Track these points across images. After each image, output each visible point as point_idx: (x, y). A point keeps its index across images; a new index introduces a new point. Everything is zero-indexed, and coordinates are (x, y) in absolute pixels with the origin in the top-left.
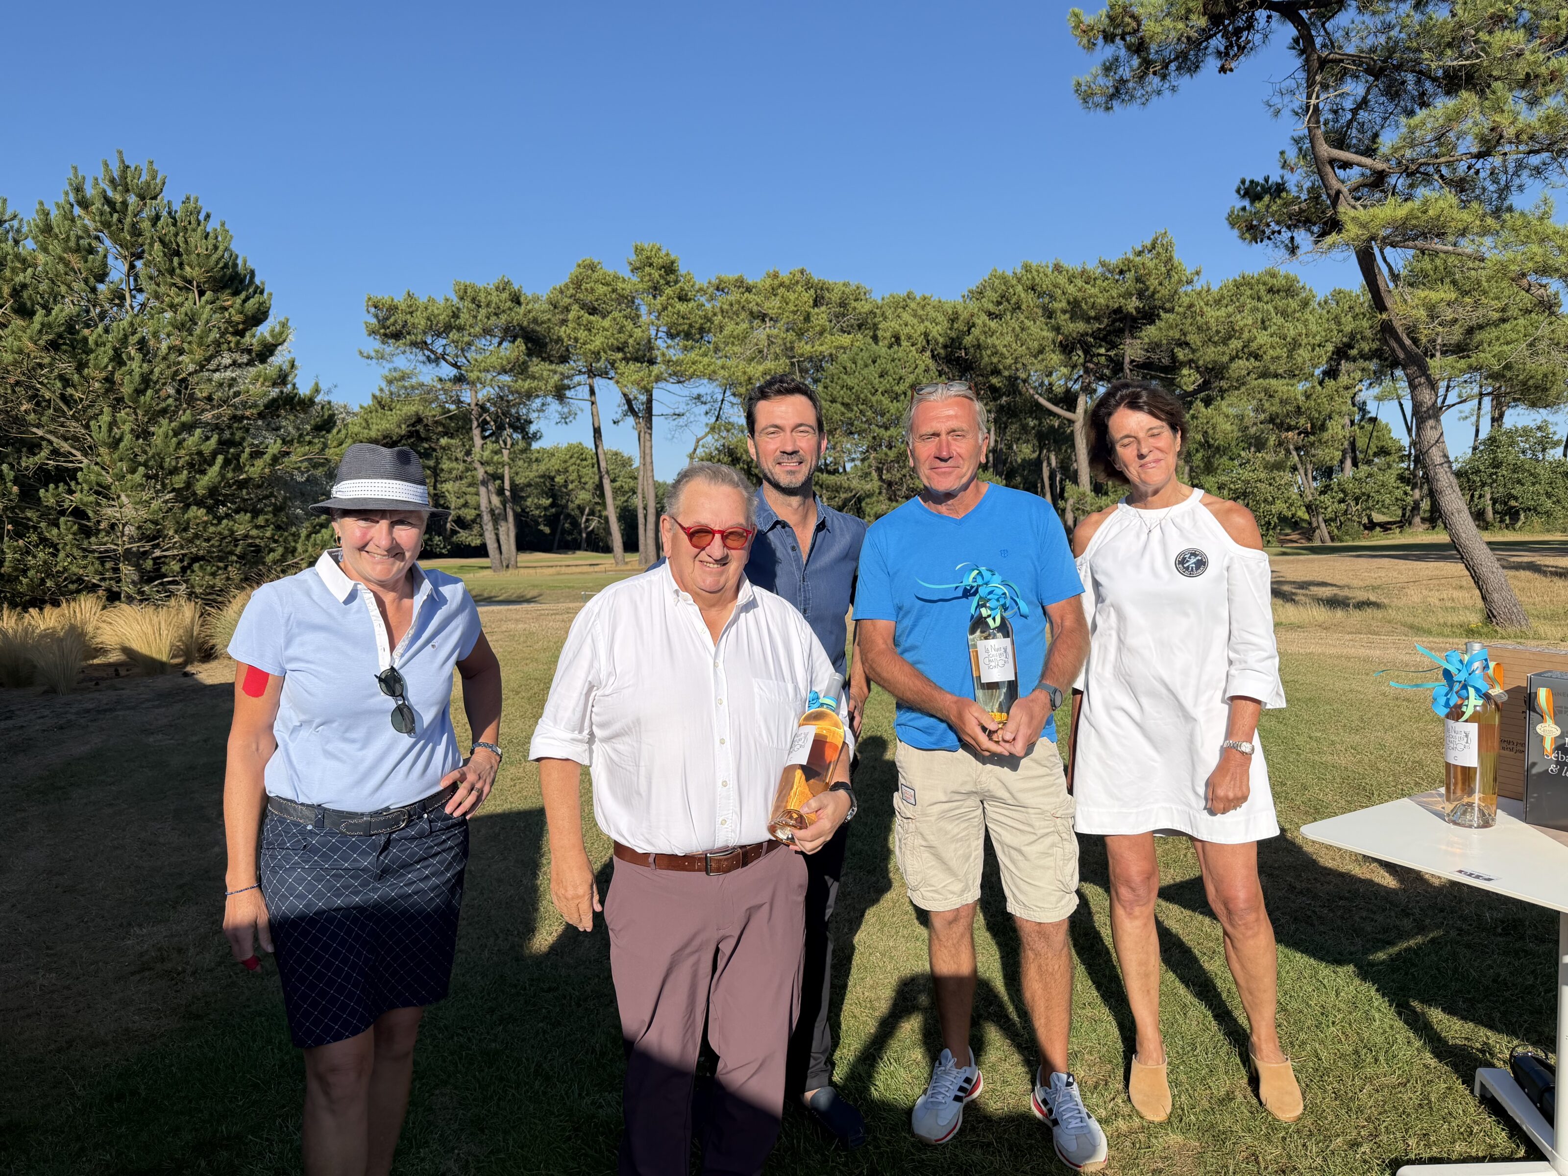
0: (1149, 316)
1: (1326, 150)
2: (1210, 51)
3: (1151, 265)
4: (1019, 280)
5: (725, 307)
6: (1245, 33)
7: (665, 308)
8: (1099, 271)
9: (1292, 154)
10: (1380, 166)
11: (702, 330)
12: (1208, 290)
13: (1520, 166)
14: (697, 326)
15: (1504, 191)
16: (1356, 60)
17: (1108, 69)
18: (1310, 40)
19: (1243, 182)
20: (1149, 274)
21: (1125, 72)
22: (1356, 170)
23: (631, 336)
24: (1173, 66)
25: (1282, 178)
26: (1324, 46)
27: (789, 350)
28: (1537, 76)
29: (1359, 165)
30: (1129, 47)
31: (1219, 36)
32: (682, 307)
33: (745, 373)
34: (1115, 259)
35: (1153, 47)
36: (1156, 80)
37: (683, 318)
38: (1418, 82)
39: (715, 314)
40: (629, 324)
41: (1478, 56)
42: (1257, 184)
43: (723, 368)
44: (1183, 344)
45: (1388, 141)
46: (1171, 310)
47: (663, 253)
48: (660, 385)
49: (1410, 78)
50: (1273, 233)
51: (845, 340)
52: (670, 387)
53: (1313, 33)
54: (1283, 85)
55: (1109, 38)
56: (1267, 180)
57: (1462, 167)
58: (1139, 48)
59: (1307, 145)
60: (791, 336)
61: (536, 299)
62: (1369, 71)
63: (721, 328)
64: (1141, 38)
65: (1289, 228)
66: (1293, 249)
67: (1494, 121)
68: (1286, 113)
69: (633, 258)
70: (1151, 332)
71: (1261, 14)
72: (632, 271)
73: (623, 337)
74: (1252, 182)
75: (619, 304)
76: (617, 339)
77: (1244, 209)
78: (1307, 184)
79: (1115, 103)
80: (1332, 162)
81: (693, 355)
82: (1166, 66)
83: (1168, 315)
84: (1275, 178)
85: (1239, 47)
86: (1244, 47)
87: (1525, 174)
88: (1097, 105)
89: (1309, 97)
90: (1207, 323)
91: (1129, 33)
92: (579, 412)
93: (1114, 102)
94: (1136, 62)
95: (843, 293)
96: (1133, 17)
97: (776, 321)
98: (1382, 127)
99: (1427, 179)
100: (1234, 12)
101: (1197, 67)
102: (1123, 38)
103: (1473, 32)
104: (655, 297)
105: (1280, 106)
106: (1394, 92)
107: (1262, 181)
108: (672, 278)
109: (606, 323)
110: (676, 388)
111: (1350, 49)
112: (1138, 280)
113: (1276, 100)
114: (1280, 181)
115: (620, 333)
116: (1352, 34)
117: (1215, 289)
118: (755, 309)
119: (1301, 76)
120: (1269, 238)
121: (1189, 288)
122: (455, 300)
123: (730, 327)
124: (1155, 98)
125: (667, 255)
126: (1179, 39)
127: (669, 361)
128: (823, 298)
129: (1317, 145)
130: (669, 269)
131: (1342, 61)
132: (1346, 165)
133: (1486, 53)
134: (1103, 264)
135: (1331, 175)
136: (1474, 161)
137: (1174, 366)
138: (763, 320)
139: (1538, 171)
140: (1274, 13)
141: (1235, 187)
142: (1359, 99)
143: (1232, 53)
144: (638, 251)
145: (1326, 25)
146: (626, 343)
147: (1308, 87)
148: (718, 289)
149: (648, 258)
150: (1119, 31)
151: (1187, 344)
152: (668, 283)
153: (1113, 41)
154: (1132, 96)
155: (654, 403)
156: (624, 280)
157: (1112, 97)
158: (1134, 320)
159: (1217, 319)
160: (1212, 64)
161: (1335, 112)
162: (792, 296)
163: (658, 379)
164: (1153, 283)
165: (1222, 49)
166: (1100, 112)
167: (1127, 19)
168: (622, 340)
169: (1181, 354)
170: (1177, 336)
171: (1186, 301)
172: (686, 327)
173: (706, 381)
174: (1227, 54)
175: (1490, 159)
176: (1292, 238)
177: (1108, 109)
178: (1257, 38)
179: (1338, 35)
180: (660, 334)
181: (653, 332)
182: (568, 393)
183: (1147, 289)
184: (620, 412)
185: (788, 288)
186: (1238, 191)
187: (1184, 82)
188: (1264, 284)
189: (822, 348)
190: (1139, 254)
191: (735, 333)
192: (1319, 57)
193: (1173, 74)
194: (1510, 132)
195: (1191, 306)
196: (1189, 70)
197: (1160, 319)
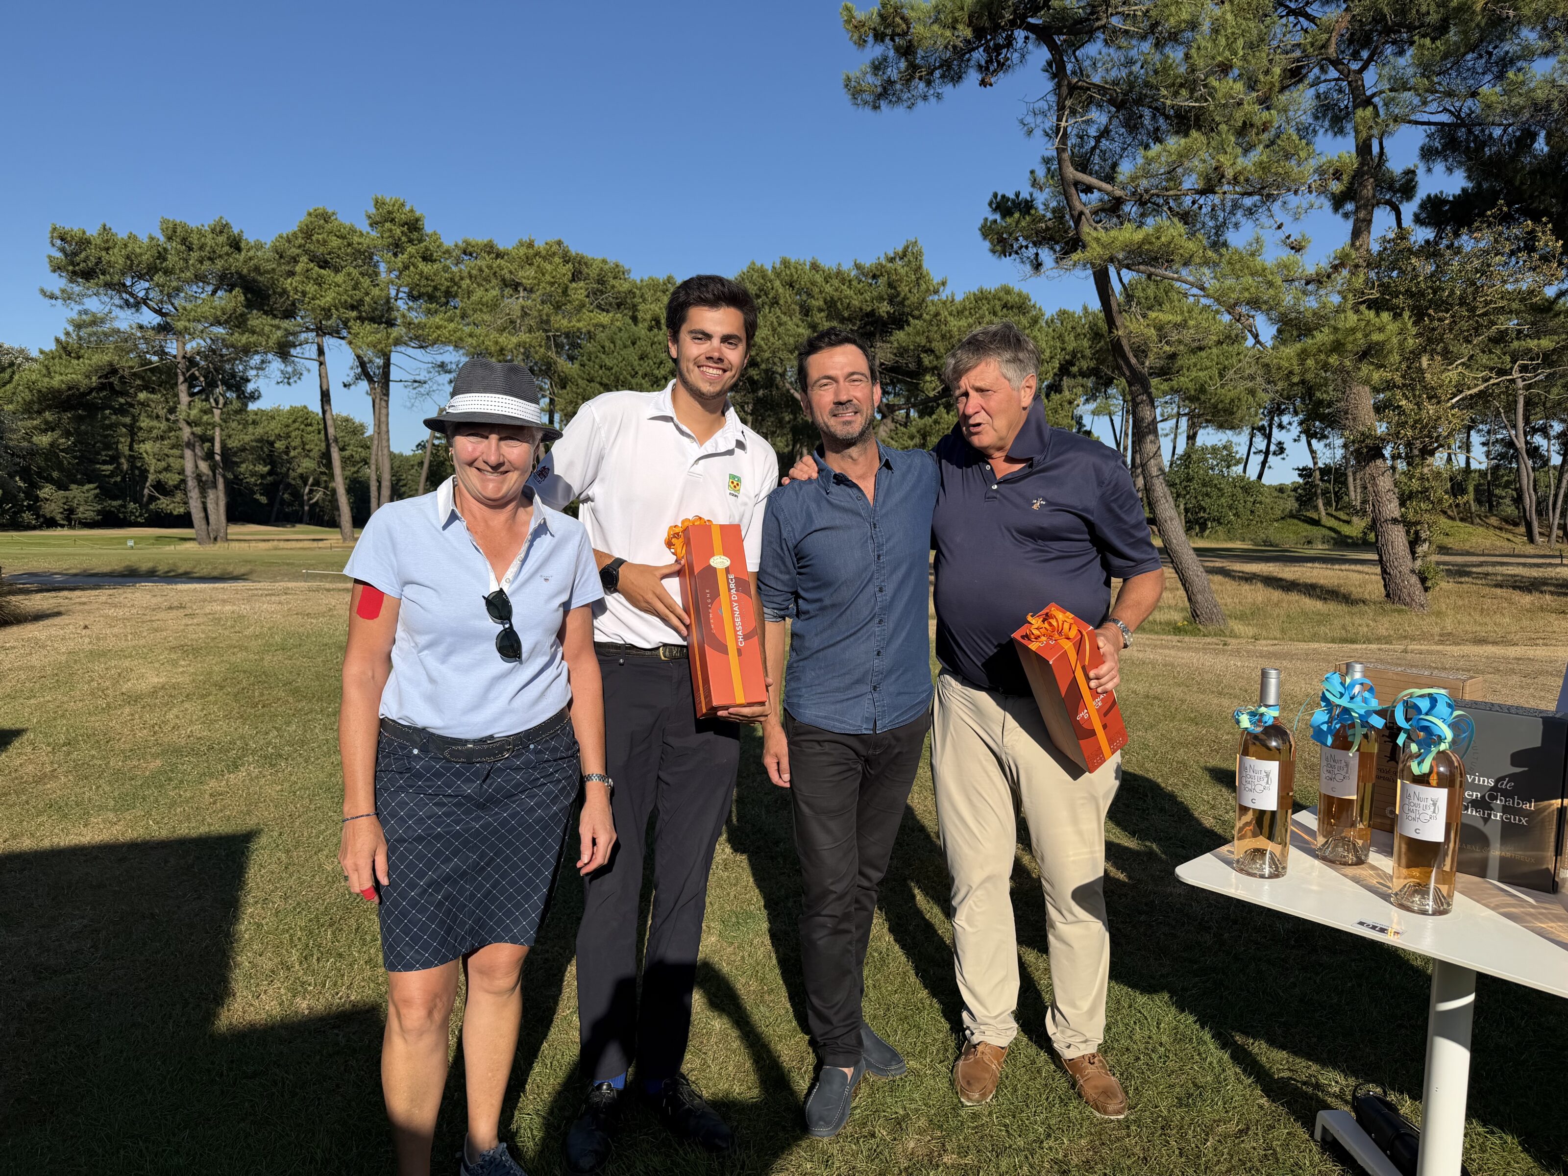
0: (899, 321)
1: (1071, 172)
2: (972, 63)
3: (902, 271)
4: (778, 275)
5: (474, 272)
6: (1004, 51)
7: (406, 267)
8: (854, 273)
9: (1041, 172)
10: (1118, 193)
11: (448, 294)
12: (953, 301)
13: (1235, 206)
14: (443, 288)
15: (1220, 229)
16: (1101, 89)
17: (878, 67)
18: (1061, 66)
19: (995, 195)
20: (901, 280)
21: (893, 73)
22: (1096, 195)
23: (367, 294)
24: (937, 73)
25: (1031, 195)
26: (1074, 73)
27: (544, 323)
28: (1252, 125)
29: (1100, 190)
30: (897, 49)
31: (981, 49)
32: (426, 268)
33: (497, 343)
34: (869, 261)
35: (920, 53)
36: (922, 85)
37: (427, 279)
38: (1154, 118)
39: (462, 279)
40: (366, 282)
41: (1206, 100)
42: (1008, 199)
43: (471, 335)
44: (931, 351)
45: (1126, 169)
46: (919, 317)
47: (408, 208)
48: (402, 349)
49: (1147, 113)
50: (1021, 247)
51: (604, 318)
52: (410, 351)
53: (1065, 59)
54: (1037, 105)
55: (879, 37)
56: (1017, 195)
57: (1187, 201)
58: (907, 51)
59: (1054, 166)
60: (547, 308)
61: (259, 246)
62: (1111, 102)
63: (469, 293)
64: (910, 41)
65: (1035, 244)
66: (1037, 266)
67: (1218, 161)
68: (1038, 133)
69: (372, 211)
70: (900, 336)
71: (1020, 34)
72: (371, 225)
73: (358, 295)
74: (1003, 196)
75: (355, 260)
76: (351, 297)
77: (995, 221)
78: (1054, 204)
79: (883, 104)
80: (1076, 184)
81: (437, 319)
82: (931, 73)
83: (917, 322)
84: (1025, 195)
85: (998, 62)
86: (1003, 64)
87: (1239, 213)
88: (866, 103)
89: (1059, 119)
90: (950, 331)
91: (899, 35)
92: (305, 373)
93: (882, 102)
94: (903, 65)
95: (601, 269)
96: (903, 18)
97: (531, 291)
98: (1121, 157)
99: (1157, 210)
100: (996, 28)
101: (960, 77)
102: (892, 40)
103: (1202, 77)
104: (395, 255)
105: (1033, 126)
106: (1132, 125)
107: (1012, 196)
108: (415, 235)
109: (340, 278)
110: (418, 353)
111: (1096, 79)
112: (890, 285)
113: (1029, 119)
114: (1029, 198)
115: (355, 289)
116: (1099, 65)
117: (959, 298)
118: (508, 276)
119: (1052, 98)
120: (1017, 253)
121: (936, 298)
122: (162, 239)
123: (478, 293)
124: (920, 103)
125: (412, 211)
126: (946, 47)
127: (410, 324)
128: (581, 273)
129: (1064, 167)
130: (413, 226)
131: (1089, 89)
132: (1089, 189)
133: (1213, 98)
134: (858, 267)
135: (1075, 197)
136: (1197, 197)
137: (920, 371)
138: (516, 290)
139: (1250, 212)
140: (1031, 35)
141: (988, 200)
142: (1102, 128)
143: (992, 68)
144: (378, 204)
145: (1077, 53)
146: (361, 302)
147: (1058, 110)
148: (465, 253)
149: (389, 212)
150: (889, 31)
151: (932, 351)
152: (410, 241)
153: (883, 41)
154: (899, 99)
155: (392, 367)
156: (361, 235)
157: (880, 96)
158: (885, 324)
159: (959, 329)
160: (973, 77)
161: (1081, 138)
162: (549, 267)
163: (398, 342)
164: (904, 289)
165: (983, 63)
166: (868, 111)
167: (898, 20)
168: (358, 298)
169: (927, 360)
170: (923, 342)
171: (932, 309)
172: (430, 289)
173: (451, 348)
174: (987, 69)
175: (1211, 196)
176: (1037, 254)
177: (876, 107)
178: (1016, 56)
179: (1087, 63)
180: (401, 295)
181: (393, 293)
182: (293, 352)
183: (898, 294)
184: (352, 374)
185: (545, 259)
186: (990, 204)
187: (948, 89)
188: (999, 299)
189: (578, 325)
190: (892, 260)
191: (484, 300)
192: (1069, 83)
193: (937, 81)
194: (1229, 173)
195: (937, 314)
196: (952, 79)
197: (909, 325)
